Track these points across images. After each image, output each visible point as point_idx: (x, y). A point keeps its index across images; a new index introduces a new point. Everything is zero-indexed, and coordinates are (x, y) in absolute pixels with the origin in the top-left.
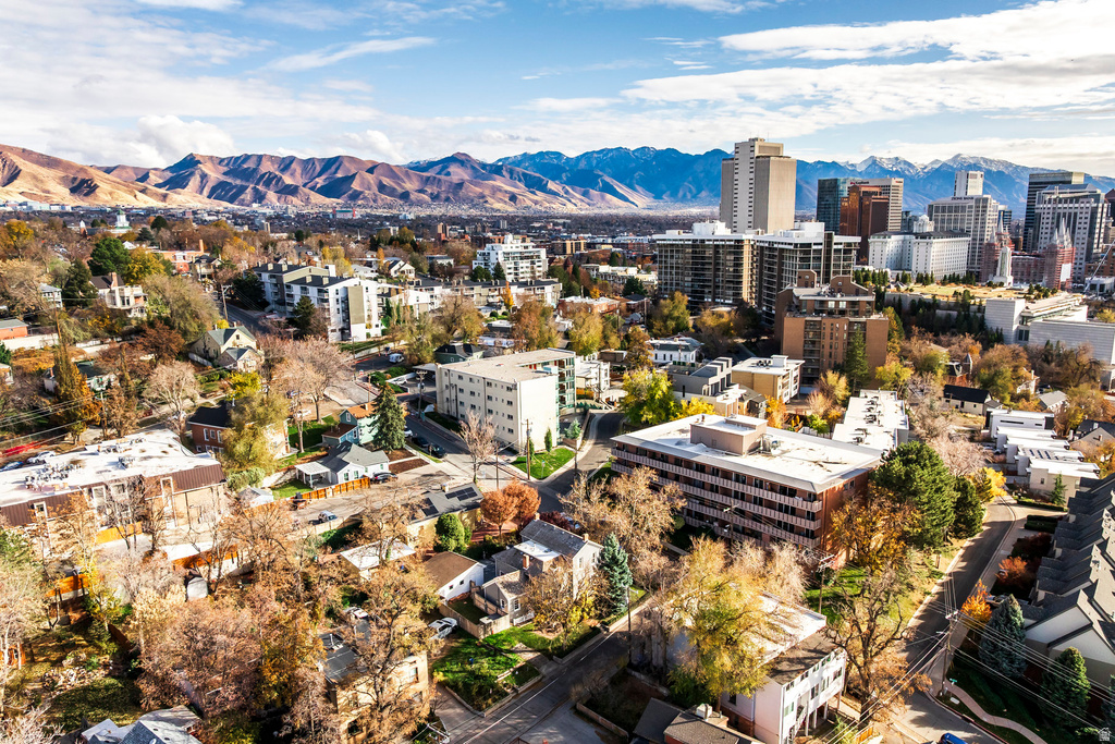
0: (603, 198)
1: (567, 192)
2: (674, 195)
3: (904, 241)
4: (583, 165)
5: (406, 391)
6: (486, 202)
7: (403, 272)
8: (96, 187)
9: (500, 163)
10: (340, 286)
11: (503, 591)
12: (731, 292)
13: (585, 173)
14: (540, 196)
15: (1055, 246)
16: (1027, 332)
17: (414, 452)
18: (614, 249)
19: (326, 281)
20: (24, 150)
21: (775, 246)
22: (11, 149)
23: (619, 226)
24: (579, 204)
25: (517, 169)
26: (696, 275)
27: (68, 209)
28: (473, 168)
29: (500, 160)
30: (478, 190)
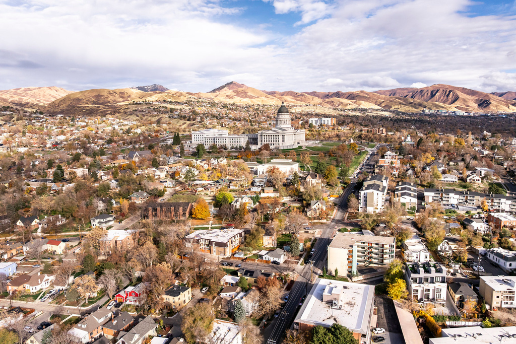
8: (490, 103)
10: (366, 191)
20: (463, 88)
22: (458, 88)
27: (472, 114)
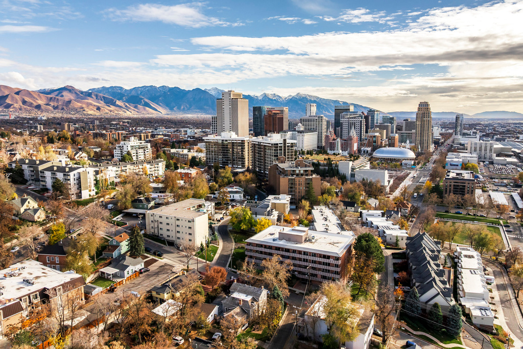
0: (145, 109)
1: (126, 106)
2: (179, 108)
3: (293, 134)
4: (133, 93)
5: (126, 224)
6: (84, 110)
7: (81, 157)
9: (90, 91)
10: (75, 172)
11: (236, 317)
12: (240, 163)
13: (135, 97)
14: (112, 108)
15: (351, 137)
16: (354, 174)
17: (149, 255)
18: (164, 138)
19: (67, 170)
21: (262, 144)
23: (155, 123)
24: (133, 112)
25: (100, 94)
26: (224, 155)
28: (76, 93)
29: (90, 90)
30: (79, 104)
